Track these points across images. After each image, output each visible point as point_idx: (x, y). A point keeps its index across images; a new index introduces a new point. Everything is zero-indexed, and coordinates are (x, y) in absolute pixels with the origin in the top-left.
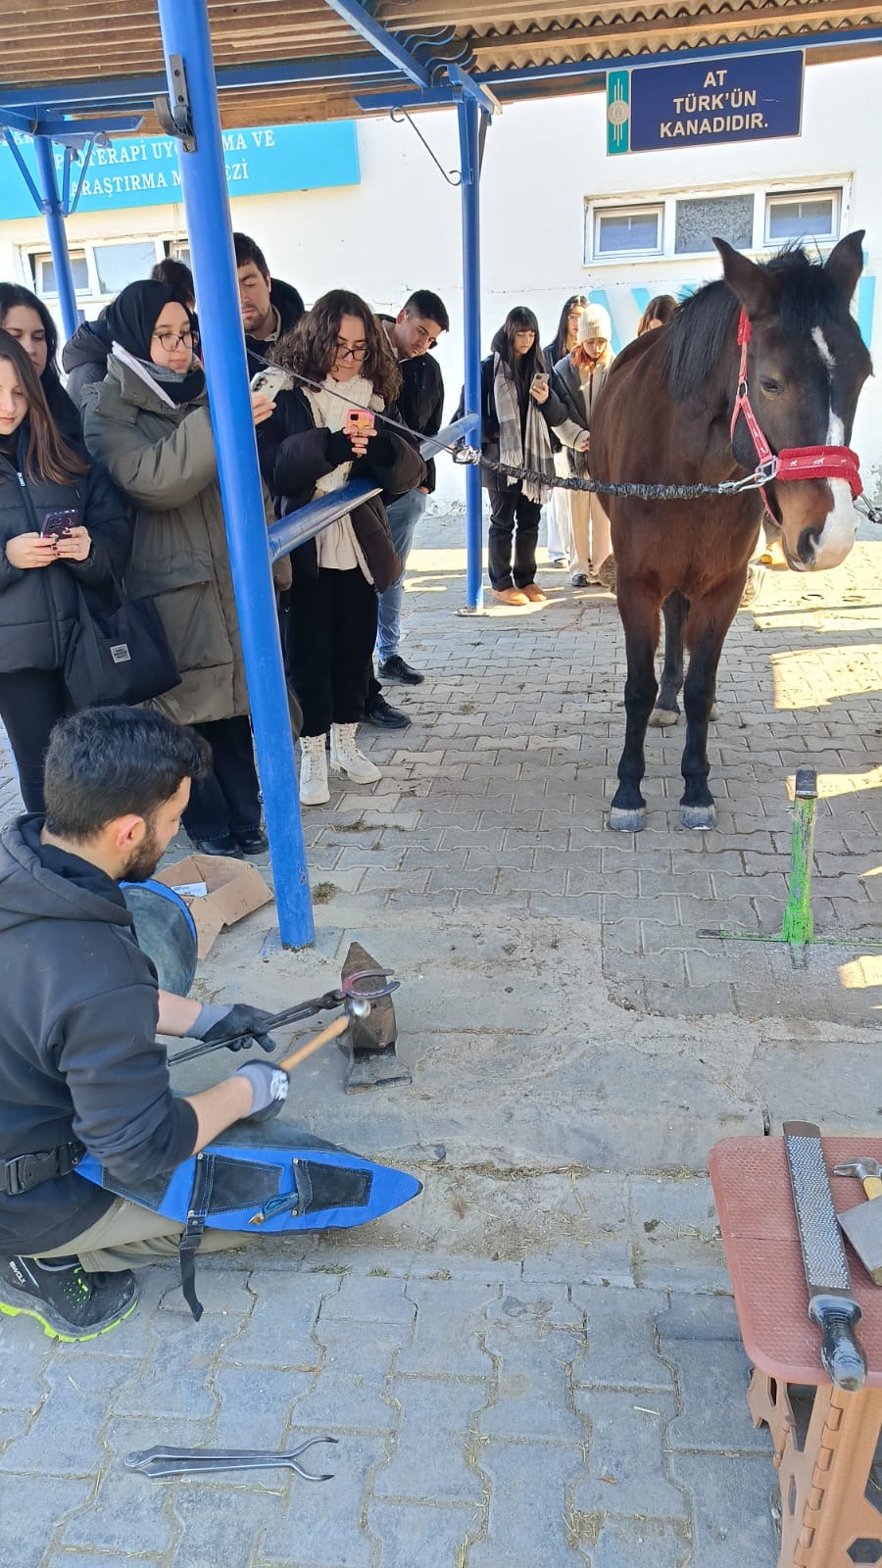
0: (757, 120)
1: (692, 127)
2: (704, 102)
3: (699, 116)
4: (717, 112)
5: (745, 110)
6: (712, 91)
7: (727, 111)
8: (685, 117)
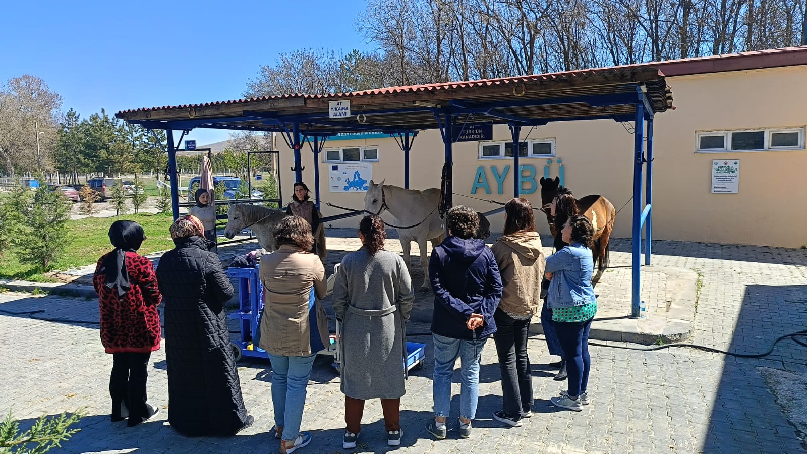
0: (482, 136)
1: (467, 137)
2: (470, 132)
3: (469, 134)
4: (473, 134)
5: (479, 134)
6: (471, 129)
7: (475, 134)
8: (465, 135)
